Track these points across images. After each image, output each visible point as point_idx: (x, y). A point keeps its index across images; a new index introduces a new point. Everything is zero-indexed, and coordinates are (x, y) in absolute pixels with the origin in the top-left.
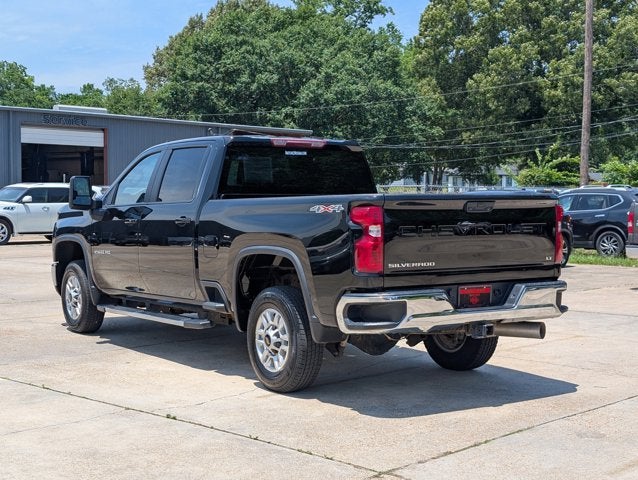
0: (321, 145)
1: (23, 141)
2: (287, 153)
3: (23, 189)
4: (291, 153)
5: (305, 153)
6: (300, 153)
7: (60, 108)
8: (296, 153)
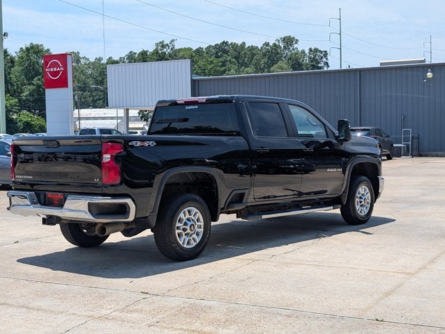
2: (186, 107)
4: (189, 107)
5: (197, 107)
6: (194, 107)
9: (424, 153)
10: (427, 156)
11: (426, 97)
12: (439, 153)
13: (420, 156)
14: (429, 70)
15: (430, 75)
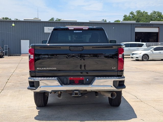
0: (87, 29)
1: (135, 31)
2: (74, 32)
3: (124, 44)
4: (76, 32)
5: (81, 31)
6: (80, 32)
7: (152, 22)
8: (78, 31)
9: (11, 55)
10: (12, 56)
11: (11, 33)
12: (17, 54)
13: (10, 56)
14: (13, 23)
15: (13, 25)
